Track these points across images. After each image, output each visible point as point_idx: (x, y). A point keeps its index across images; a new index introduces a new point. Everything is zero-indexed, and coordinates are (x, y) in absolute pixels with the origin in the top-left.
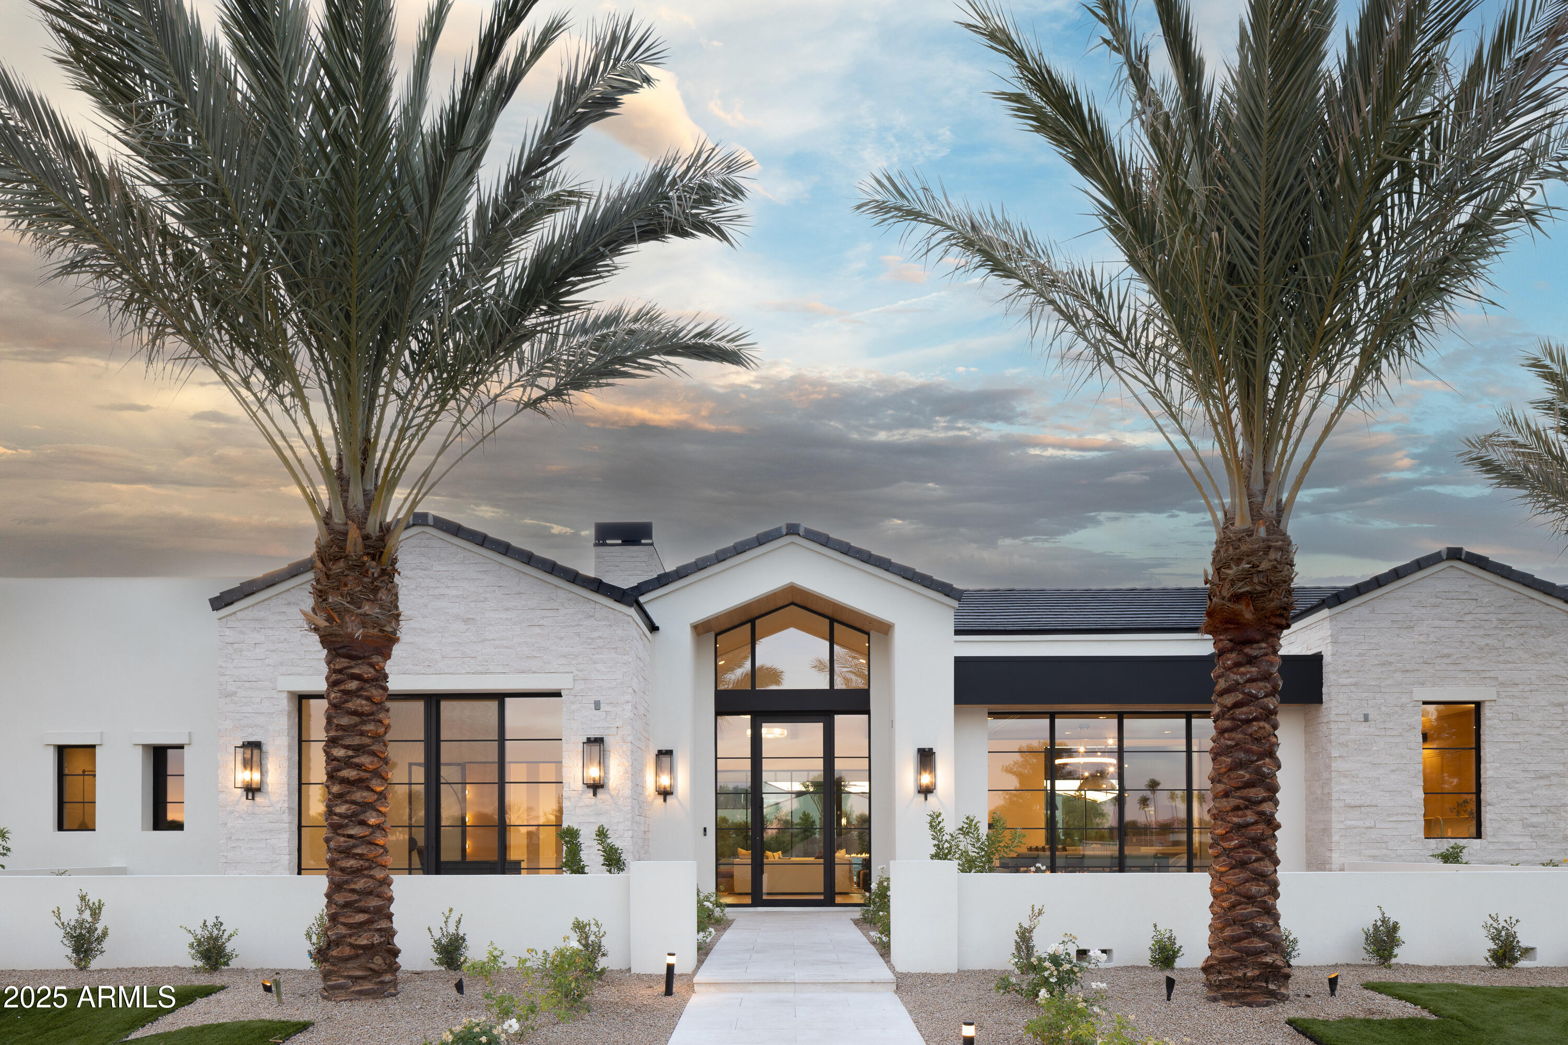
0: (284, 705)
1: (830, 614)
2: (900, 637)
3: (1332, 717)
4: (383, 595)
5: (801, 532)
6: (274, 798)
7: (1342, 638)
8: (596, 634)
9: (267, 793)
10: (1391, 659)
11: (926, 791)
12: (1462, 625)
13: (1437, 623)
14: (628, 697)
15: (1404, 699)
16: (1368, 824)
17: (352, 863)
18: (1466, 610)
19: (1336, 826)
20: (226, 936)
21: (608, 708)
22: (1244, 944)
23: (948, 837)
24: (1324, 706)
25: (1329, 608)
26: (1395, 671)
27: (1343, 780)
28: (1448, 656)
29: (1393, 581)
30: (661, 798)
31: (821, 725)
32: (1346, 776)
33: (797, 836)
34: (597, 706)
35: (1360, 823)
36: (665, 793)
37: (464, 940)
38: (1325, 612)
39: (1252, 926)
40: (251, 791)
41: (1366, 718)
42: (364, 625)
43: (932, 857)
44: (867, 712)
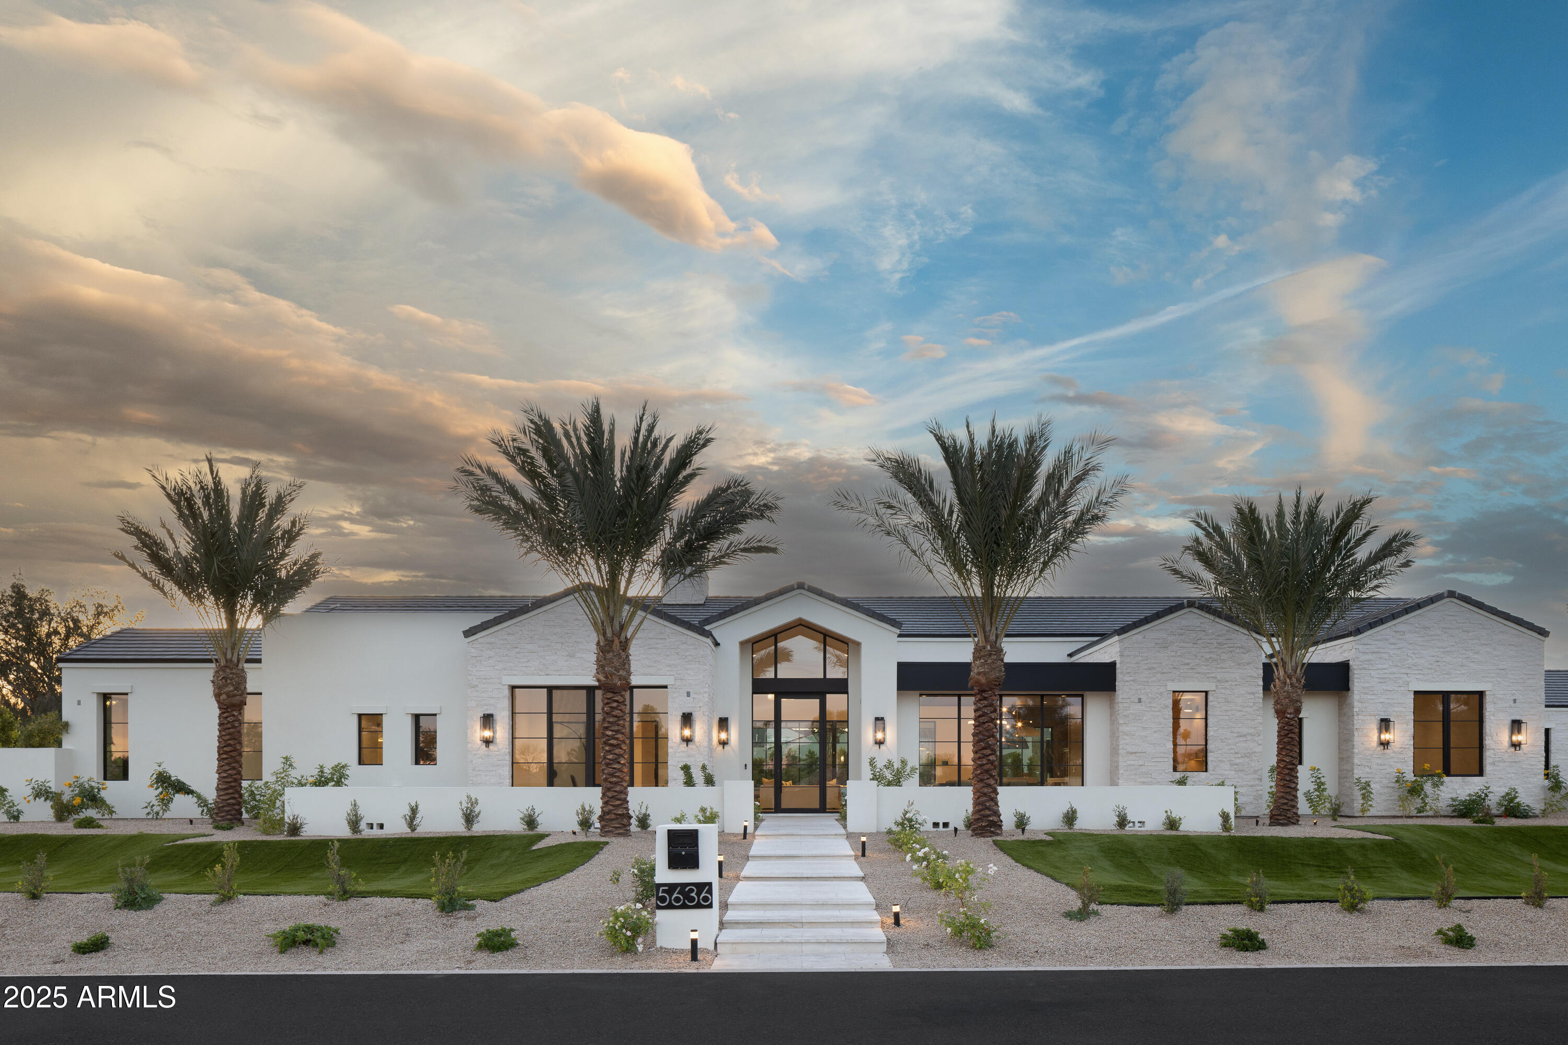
0: (507, 692)
1: (824, 632)
2: (866, 651)
3: (1120, 700)
4: (626, 666)
5: (806, 587)
6: (500, 747)
7: (1126, 653)
8: (687, 653)
9: (496, 743)
10: (1154, 666)
11: (880, 743)
12: (1196, 646)
13: (1182, 644)
14: (706, 690)
15: (1162, 689)
16: (1140, 763)
17: (614, 779)
18: (1199, 637)
19: (1121, 764)
20: (536, 814)
21: (695, 696)
22: (982, 812)
23: (879, 770)
24: (1117, 693)
25: (1118, 635)
26: (1156, 673)
27: (1125, 737)
28: (1188, 664)
29: (1167, 615)
30: (721, 747)
31: (818, 700)
32: (1127, 735)
33: (804, 770)
34: (688, 694)
35: (1136, 763)
36: (724, 743)
37: (649, 815)
38: (1116, 638)
39: (985, 805)
40: (488, 742)
41: (1140, 701)
42: (620, 679)
43: (871, 779)
44: (847, 693)
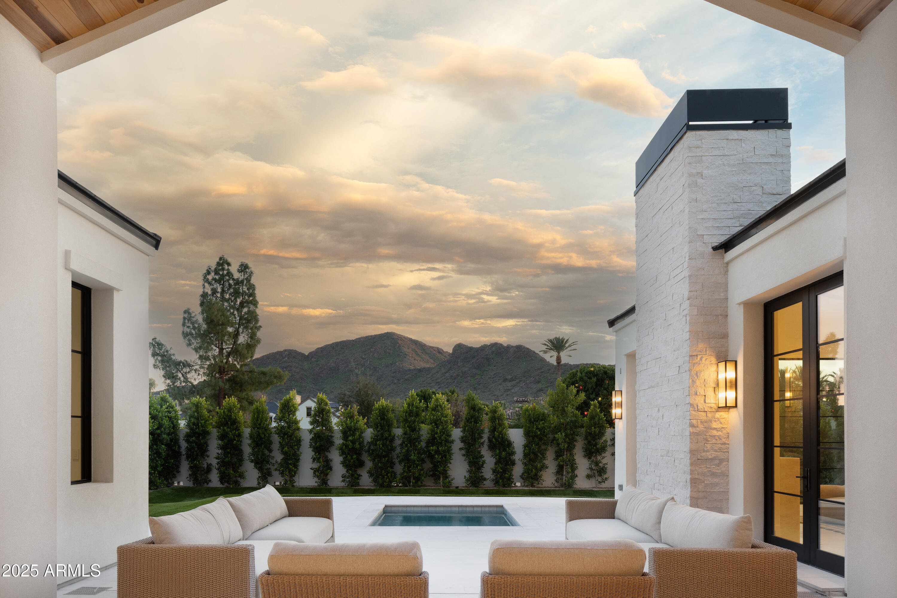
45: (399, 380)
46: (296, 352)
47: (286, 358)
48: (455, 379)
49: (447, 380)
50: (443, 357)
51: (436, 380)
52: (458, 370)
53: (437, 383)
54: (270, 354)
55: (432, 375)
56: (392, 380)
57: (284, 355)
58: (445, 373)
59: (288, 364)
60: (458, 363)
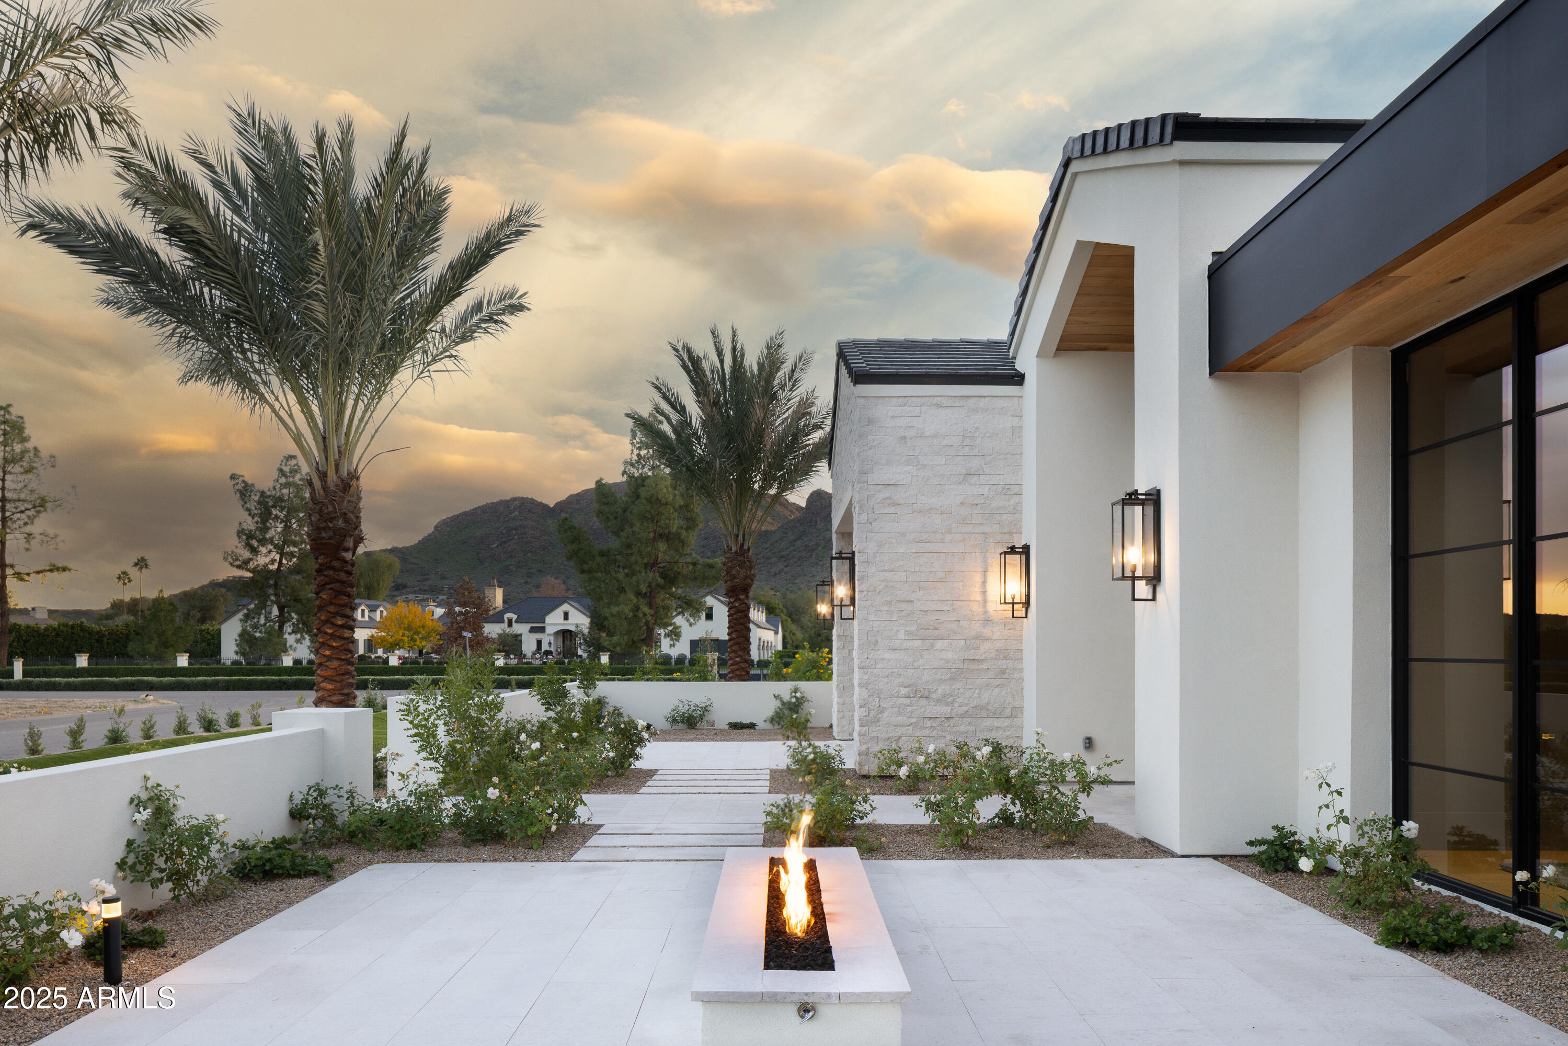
45: (714, 552)
46: (532, 501)
47: (516, 513)
48: (813, 550)
49: (799, 552)
50: (787, 513)
51: (780, 552)
52: (818, 537)
53: (782, 557)
54: (487, 504)
55: (772, 545)
56: (703, 552)
57: (512, 507)
58: (795, 541)
59: (521, 523)
60: (816, 523)
